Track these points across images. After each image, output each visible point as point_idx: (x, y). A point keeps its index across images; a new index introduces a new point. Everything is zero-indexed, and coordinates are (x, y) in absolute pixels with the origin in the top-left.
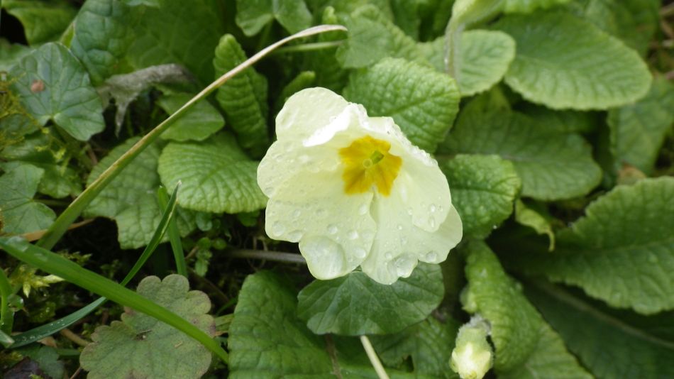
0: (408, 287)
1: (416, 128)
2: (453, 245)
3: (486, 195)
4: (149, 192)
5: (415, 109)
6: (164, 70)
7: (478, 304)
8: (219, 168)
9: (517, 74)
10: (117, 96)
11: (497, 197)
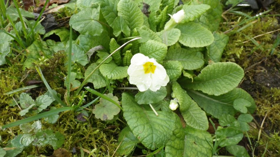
0: (159, 93)
1: (158, 56)
2: (168, 82)
3: (175, 70)
4: (98, 76)
5: (157, 52)
6: (98, 47)
7: (175, 96)
8: (114, 69)
9: (181, 39)
10: (89, 54)
11: (178, 71)
